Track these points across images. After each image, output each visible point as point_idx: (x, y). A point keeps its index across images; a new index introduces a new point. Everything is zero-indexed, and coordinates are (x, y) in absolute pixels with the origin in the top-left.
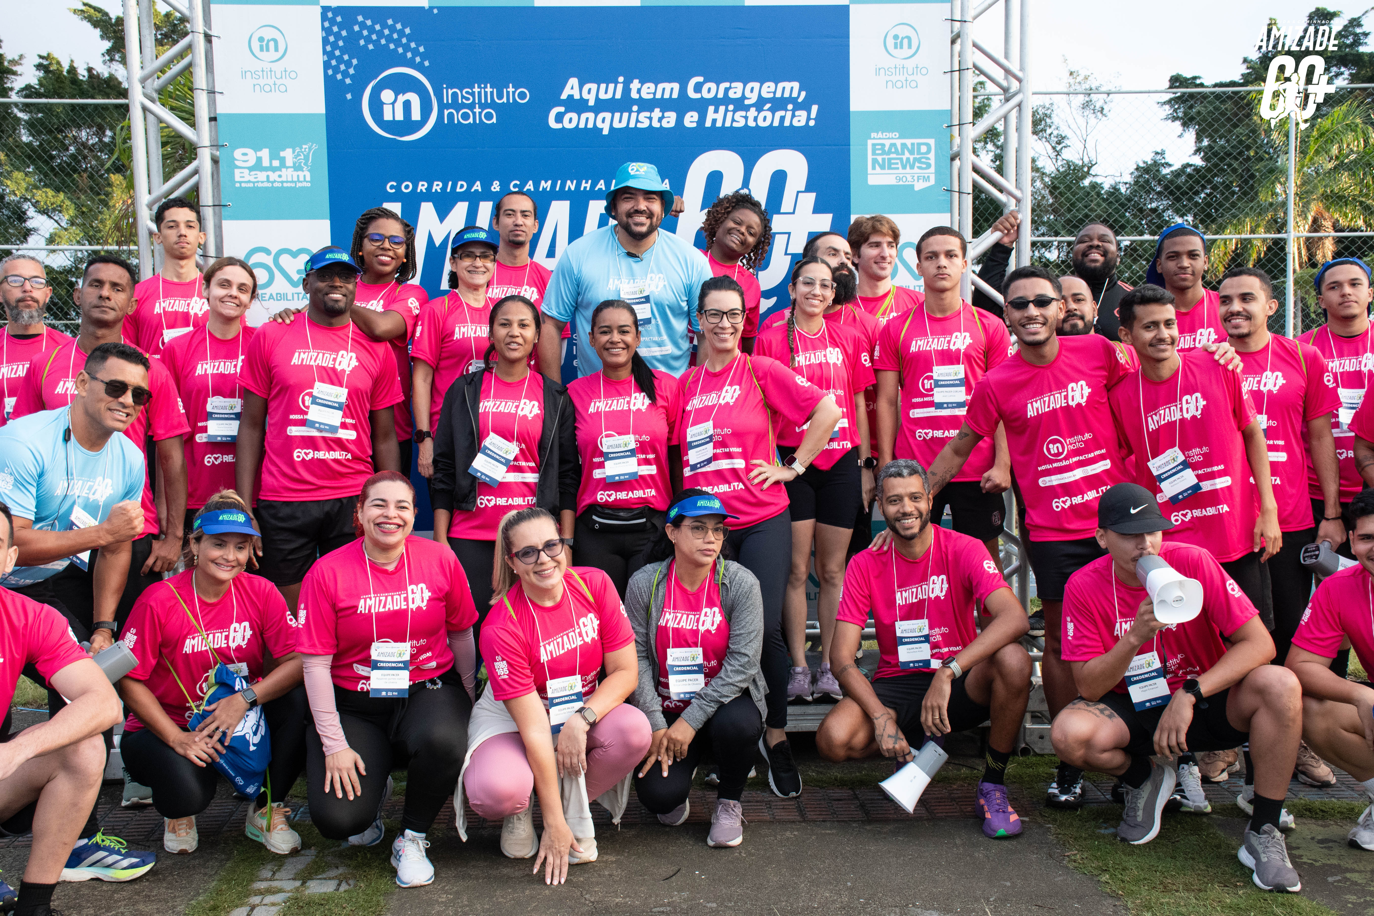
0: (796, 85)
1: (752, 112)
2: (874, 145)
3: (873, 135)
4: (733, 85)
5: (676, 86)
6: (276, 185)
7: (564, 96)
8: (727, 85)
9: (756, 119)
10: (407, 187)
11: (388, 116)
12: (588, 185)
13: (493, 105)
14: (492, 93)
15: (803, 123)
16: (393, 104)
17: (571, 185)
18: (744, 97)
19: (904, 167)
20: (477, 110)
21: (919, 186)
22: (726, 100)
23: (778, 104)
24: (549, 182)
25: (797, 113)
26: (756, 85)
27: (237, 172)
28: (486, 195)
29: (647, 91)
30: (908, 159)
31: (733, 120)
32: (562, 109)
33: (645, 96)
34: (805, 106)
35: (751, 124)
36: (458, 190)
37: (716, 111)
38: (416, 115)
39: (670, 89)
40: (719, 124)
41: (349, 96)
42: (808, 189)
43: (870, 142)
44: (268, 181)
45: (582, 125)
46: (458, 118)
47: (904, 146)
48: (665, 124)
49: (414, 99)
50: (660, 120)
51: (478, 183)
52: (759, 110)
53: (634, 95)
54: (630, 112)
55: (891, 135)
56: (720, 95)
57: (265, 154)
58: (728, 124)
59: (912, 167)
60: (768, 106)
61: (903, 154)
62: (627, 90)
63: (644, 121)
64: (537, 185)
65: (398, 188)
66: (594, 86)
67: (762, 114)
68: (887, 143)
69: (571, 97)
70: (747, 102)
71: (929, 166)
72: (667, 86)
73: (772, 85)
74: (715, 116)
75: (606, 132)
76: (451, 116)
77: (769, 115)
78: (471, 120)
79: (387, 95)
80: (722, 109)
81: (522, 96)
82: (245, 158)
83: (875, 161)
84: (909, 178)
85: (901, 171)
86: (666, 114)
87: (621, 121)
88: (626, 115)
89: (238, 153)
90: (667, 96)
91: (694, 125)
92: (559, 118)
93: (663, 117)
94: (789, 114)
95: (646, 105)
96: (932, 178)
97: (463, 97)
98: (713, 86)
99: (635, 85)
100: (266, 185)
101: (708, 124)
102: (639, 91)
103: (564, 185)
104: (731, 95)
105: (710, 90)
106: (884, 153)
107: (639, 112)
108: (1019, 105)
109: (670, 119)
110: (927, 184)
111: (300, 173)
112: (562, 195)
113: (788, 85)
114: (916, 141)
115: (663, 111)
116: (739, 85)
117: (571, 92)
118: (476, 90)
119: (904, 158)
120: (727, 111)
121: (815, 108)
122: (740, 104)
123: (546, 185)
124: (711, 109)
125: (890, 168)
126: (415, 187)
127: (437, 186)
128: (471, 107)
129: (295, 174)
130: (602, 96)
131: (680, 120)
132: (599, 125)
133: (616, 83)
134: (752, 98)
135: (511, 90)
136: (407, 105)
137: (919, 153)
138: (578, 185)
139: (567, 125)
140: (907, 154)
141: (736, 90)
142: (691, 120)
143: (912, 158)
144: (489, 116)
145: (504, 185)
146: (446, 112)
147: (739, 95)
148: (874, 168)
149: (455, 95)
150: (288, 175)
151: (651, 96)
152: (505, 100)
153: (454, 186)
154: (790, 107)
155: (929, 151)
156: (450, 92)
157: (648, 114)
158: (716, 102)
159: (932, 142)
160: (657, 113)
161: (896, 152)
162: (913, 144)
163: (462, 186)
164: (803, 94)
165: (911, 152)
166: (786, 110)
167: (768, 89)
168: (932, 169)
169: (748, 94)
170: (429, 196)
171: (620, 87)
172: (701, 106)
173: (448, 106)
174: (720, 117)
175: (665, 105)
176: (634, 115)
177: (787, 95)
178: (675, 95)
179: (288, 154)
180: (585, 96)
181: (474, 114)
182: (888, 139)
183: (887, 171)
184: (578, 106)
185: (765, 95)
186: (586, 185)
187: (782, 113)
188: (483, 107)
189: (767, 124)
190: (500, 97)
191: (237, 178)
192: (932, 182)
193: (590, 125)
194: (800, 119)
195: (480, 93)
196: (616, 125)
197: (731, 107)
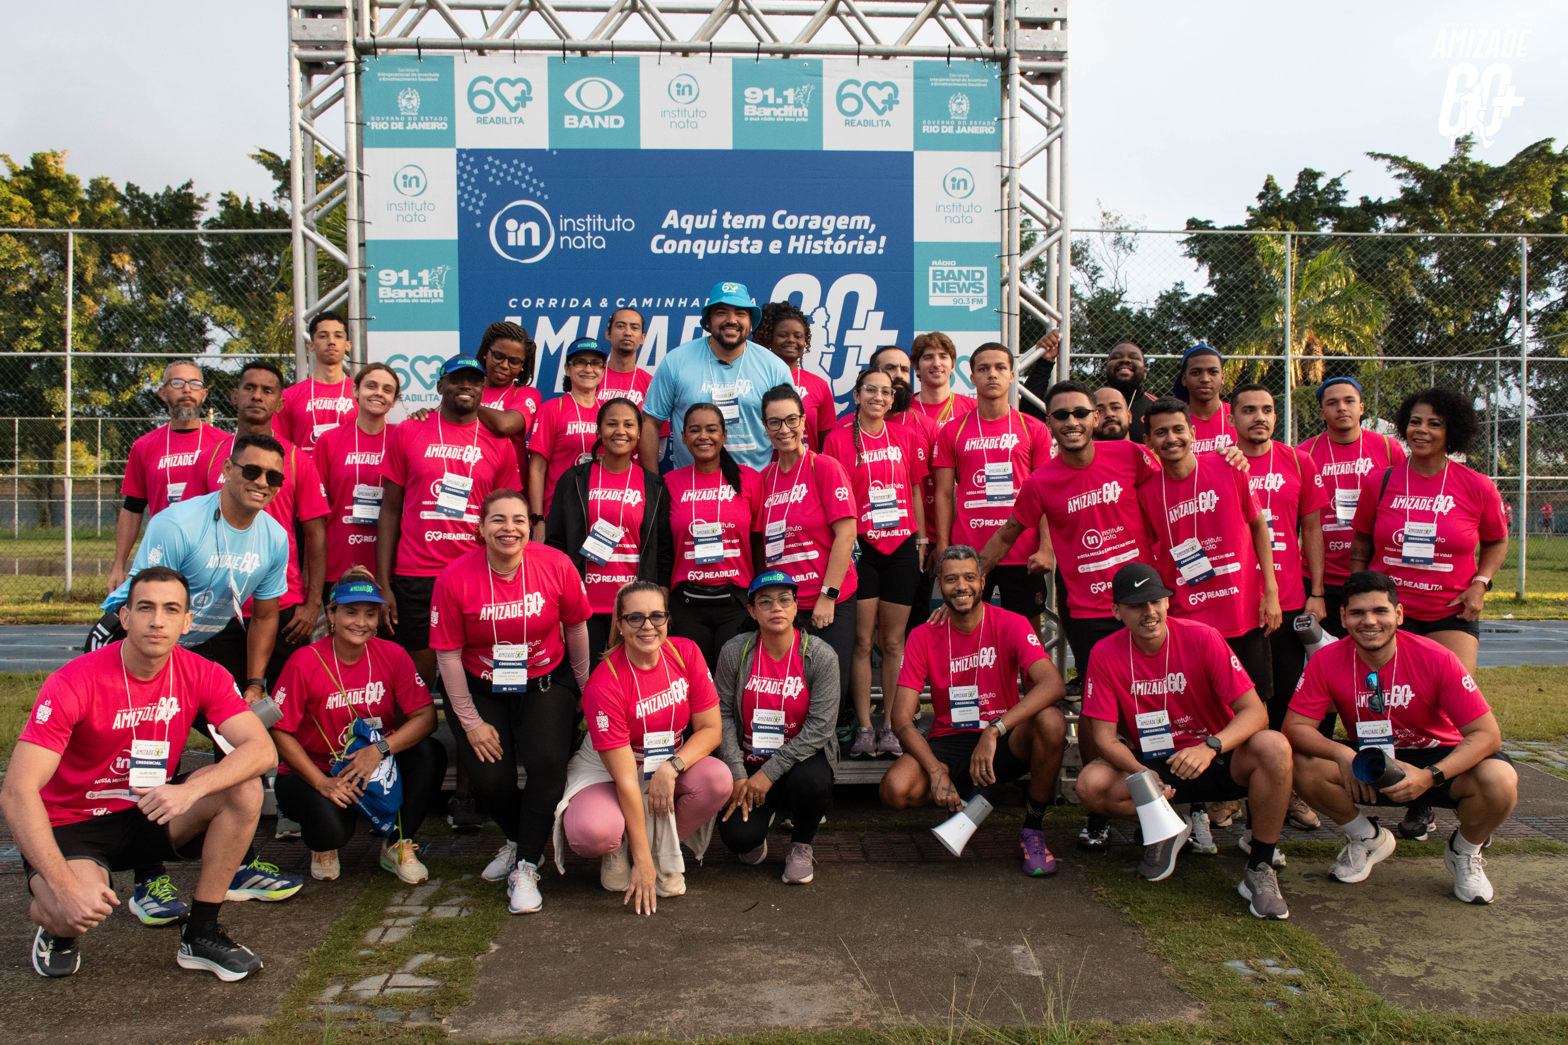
0: (867, 219)
1: (829, 242)
2: (934, 271)
3: (934, 263)
4: (813, 218)
5: (763, 218)
6: (414, 301)
7: (665, 226)
8: (807, 217)
9: (832, 247)
10: (526, 303)
11: (511, 242)
12: (685, 303)
13: (603, 233)
14: (602, 223)
15: (873, 251)
16: (516, 231)
17: (670, 302)
18: (821, 228)
19: (961, 291)
20: (589, 237)
21: (974, 307)
22: (806, 231)
23: (851, 235)
24: (651, 300)
25: (868, 243)
26: (832, 218)
27: (381, 290)
28: (595, 310)
29: (738, 222)
30: (964, 284)
31: (812, 248)
32: (663, 237)
33: (735, 226)
34: (875, 237)
35: (828, 251)
36: (571, 306)
37: (797, 240)
38: (536, 241)
39: (757, 221)
40: (800, 251)
41: (478, 225)
42: (877, 309)
43: (931, 269)
44: (407, 297)
45: (680, 251)
46: (572, 243)
47: (960, 272)
48: (752, 251)
49: (535, 227)
50: (748, 247)
51: (589, 300)
52: (835, 239)
53: (726, 225)
54: (722, 239)
55: (949, 263)
56: (801, 226)
57: (405, 274)
58: (807, 251)
59: (967, 291)
60: (843, 236)
61: (960, 279)
62: (719, 221)
63: (734, 247)
64: (640, 302)
65: (519, 304)
66: (691, 218)
67: (838, 243)
68: (946, 270)
69: (671, 226)
70: (824, 233)
71: (982, 290)
72: (755, 218)
73: (846, 218)
74: (797, 244)
75: (701, 257)
76: (566, 242)
77: (843, 244)
78: (583, 246)
79: (511, 224)
80: (803, 238)
81: (628, 225)
82: (388, 278)
83: (935, 285)
84: (965, 301)
85: (958, 294)
86: (754, 242)
87: (714, 248)
88: (718, 242)
89: (382, 274)
90: (754, 226)
91: (778, 252)
92: (660, 244)
93: (751, 244)
94: (861, 244)
95: (737, 235)
96: (985, 300)
97: (577, 226)
98: (795, 218)
99: (727, 216)
100: (405, 301)
101: (790, 251)
102: (730, 222)
103: (663, 302)
104: (811, 226)
105: (793, 222)
106: (943, 278)
107: (730, 240)
108: (1060, 240)
109: (757, 247)
110: (980, 306)
111: (435, 291)
112: (662, 311)
113: (860, 219)
114: (971, 269)
115: (751, 239)
116: (818, 218)
117: (671, 222)
118: (589, 220)
119: (961, 283)
120: (806, 240)
121: (883, 239)
122: (818, 235)
123: (647, 302)
124: (793, 238)
125: (948, 292)
126: (534, 303)
127: (553, 302)
128: (584, 234)
129: (431, 291)
130: (698, 226)
131: (766, 247)
132: (695, 250)
133: (711, 215)
134: (829, 230)
135: (619, 220)
136: (528, 232)
137: (973, 279)
138: (676, 303)
139: (667, 250)
140: (963, 280)
141: (815, 222)
142: (775, 247)
143: (967, 283)
144: (599, 242)
145: (611, 303)
146: (562, 239)
147: (817, 226)
148: (934, 291)
149: (570, 224)
150: (425, 292)
151: (741, 227)
152: (613, 228)
153: (568, 303)
154: (862, 237)
155: (982, 278)
156: (566, 221)
157: (738, 242)
158: (797, 232)
159: (984, 269)
160: (746, 241)
161: (954, 278)
162: (968, 271)
163: (574, 303)
164: (873, 226)
165: (967, 278)
166: (859, 240)
167: (843, 222)
168: (985, 293)
169: (825, 225)
170: (545, 311)
171: (714, 218)
172: (784, 236)
173: (564, 233)
174: (800, 245)
175: (753, 234)
176: (725, 243)
177: (859, 227)
178: (762, 226)
179: (425, 275)
180: (683, 225)
181: (586, 240)
182: (947, 266)
183: (945, 294)
184: (677, 234)
185: (840, 227)
186: (682, 303)
187: (855, 242)
188: (594, 234)
189: (842, 251)
190: (609, 226)
191: (381, 295)
192: (985, 304)
193: (687, 251)
194: (871, 248)
195: (591, 223)
196: (710, 251)
197: (810, 237)
